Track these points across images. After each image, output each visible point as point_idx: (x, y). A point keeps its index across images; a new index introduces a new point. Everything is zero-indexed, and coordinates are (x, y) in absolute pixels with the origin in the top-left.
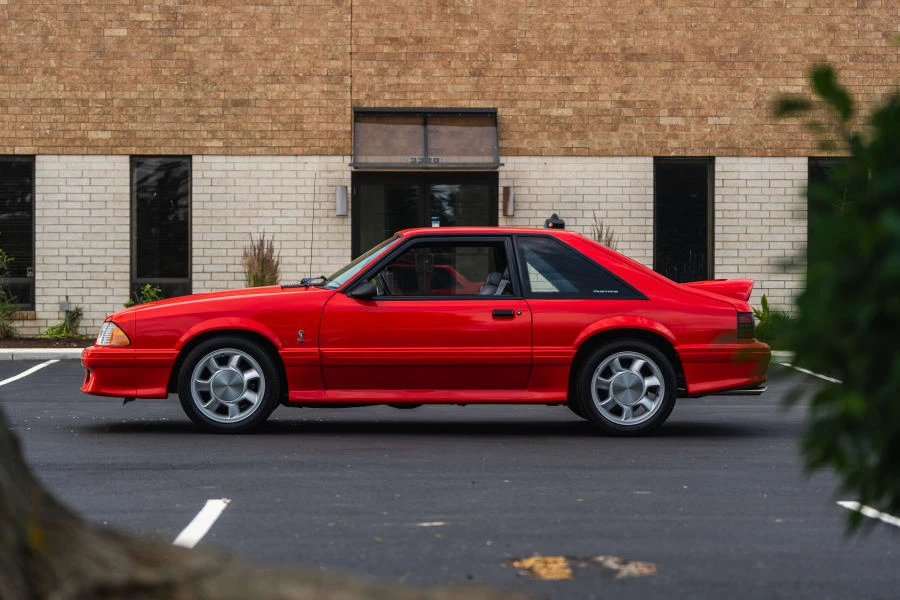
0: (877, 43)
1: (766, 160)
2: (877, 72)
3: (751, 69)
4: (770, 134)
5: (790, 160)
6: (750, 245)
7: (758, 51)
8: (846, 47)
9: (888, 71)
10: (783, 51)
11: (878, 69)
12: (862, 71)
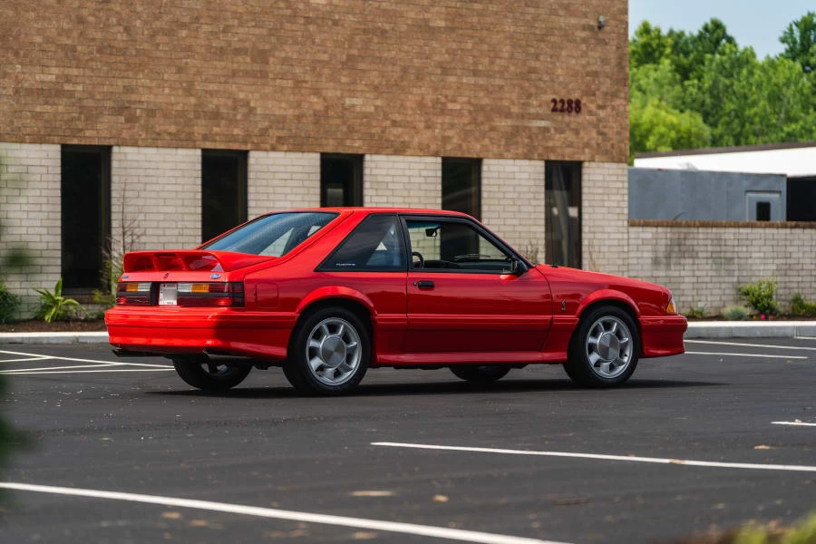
0: (119, 36)
1: (25, 146)
2: (119, 64)
3: (11, 56)
4: (29, 121)
5: (45, 147)
7: (16, 38)
8: (94, 39)
9: (128, 64)
10: (38, 39)
11: (120, 62)
12: (107, 63)
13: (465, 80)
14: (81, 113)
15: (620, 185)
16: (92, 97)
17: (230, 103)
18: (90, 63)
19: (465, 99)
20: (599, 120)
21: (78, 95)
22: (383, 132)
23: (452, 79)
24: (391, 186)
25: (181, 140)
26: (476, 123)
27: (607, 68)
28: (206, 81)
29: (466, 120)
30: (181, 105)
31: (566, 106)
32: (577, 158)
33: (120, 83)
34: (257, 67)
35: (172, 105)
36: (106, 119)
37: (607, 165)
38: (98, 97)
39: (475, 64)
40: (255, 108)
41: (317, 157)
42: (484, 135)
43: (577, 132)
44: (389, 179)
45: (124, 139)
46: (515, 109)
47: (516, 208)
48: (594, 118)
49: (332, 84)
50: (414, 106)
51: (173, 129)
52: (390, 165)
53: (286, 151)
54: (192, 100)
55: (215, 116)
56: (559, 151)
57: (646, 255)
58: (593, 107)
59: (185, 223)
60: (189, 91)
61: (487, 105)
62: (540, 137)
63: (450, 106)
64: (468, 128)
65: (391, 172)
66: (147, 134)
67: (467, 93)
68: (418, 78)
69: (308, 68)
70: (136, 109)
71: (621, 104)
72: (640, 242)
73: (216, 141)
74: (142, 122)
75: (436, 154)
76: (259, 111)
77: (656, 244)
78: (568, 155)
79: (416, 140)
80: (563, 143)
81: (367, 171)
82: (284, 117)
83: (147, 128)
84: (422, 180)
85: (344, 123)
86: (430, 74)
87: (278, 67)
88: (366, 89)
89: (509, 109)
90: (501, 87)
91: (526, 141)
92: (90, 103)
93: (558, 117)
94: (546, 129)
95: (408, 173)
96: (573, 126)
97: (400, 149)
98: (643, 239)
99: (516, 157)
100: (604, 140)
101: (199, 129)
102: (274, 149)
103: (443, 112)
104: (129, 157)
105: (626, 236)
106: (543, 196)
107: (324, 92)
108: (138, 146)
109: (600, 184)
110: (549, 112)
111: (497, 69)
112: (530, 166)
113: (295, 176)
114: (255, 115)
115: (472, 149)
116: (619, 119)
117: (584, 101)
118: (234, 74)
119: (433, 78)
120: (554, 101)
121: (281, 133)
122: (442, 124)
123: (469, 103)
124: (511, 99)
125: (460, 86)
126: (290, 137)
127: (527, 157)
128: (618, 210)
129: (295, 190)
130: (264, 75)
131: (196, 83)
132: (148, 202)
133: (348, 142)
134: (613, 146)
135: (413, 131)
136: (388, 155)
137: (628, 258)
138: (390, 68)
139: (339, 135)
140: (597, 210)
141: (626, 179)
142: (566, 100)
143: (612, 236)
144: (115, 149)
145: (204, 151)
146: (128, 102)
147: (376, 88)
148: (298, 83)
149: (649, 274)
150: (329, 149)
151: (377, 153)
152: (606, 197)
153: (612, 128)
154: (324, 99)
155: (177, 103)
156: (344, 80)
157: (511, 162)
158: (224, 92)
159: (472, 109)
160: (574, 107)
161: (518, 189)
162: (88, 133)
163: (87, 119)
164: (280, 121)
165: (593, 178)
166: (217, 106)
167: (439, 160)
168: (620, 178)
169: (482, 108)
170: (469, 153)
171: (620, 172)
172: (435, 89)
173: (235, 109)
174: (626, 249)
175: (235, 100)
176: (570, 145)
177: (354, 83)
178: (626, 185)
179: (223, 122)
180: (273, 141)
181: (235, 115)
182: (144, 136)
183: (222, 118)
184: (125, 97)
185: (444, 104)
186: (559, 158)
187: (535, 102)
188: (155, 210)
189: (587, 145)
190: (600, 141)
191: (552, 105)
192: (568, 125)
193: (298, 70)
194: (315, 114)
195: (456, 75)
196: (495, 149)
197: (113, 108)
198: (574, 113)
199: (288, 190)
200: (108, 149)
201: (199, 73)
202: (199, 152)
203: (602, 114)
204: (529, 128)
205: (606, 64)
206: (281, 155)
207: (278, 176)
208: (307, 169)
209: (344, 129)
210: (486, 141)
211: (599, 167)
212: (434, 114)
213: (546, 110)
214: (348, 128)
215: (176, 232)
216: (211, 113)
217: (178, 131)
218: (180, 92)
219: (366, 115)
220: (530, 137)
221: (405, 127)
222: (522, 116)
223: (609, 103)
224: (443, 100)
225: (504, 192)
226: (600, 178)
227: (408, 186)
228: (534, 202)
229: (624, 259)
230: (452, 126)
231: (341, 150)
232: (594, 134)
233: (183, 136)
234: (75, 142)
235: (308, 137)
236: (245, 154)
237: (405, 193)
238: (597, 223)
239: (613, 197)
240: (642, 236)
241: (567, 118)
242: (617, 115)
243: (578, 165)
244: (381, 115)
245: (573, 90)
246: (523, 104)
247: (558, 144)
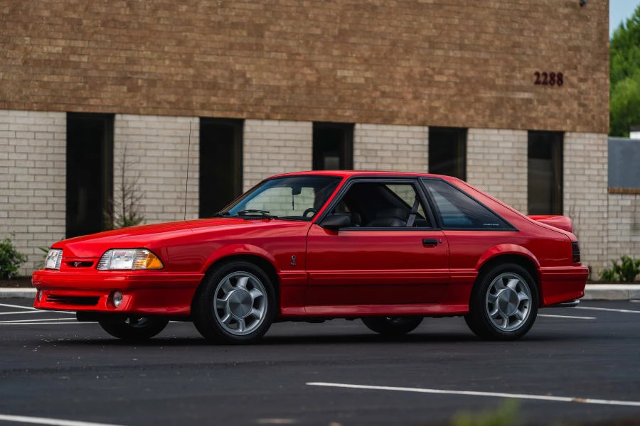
0: (122, 11)
1: (32, 114)
2: (122, 37)
3: (20, 29)
4: (36, 90)
5: (52, 115)
6: (18, 193)
7: (26, 12)
8: (98, 14)
9: (130, 37)
10: (46, 13)
11: (124, 35)
12: (110, 36)
13: (451, 54)
14: (86, 83)
15: (600, 154)
16: (96, 68)
17: (227, 74)
18: (95, 36)
19: (452, 71)
20: (581, 93)
21: (83, 66)
22: (373, 102)
23: (439, 52)
24: (380, 154)
25: (180, 109)
26: (462, 95)
27: (589, 43)
28: (205, 53)
29: (452, 92)
30: (180, 76)
31: (549, 79)
32: (558, 128)
33: (123, 54)
34: (253, 40)
35: (171, 75)
36: (109, 88)
37: (587, 135)
38: (102, 68)
39: (462, 38)
40: (250, 79)
41: (310, 125)
42: (469, 106)
43: (559, 104)
44: (378, 147)
45: (128, 108)
46: (500, 82)
47: (499, 176)
48: (576, 91)
49: (324, 57)
50: (403, 78)
51: (172, 98)
52: (379, 133)
53: (279, 120)
54: (191, 71)
55: (213, 86)
56: (542, 121)
57: (624, 221)
58: (574, 80)
60: (188, 63)
61: (473, 77)
62: (524, 108)
63: (437, 78)
64: (455, 99)
65: (381, 140)
66: (148, 102)
67: (453, 66)
68: (406, 52)
69: (301, 41)
70: (137, 79)
71: (602, 78)
72: (619, 209)
73: (213, 110)
74: (144, 91)
75: (423, 124)
76: (254, 82)
77: (635, 211)
78: (550, 125)
79: (405, 109)
80: (545, 114)
81: (357, 139)
82: (278, 88)
83: (148, 98)
84: (410, 148)
85: (336, 94)
86: (418, 48)
87: (273, 41)
88: (356, 61)
89: (494, 82)
90: (486, 61)
91: (510, 111)
92: (94, 73)
93: (541, 89)
94: (529, 101)
95: (396, 141)
96: (555, 98)
97: (388, 119)
98: (622, 207)
99: (500, 127)
100: (585, 111)
101: (198, 98)
102: (268, 118)
103: (431, 83)
104: (131, 124)
105: (606, 203)
106: (526, 164)
107: (316, 64)
108: (139, 114)
109: (581, 154)
110: (532, 84)
111: (481, 42)
112: (514, 135)
113: (288, 144)
114: (251, 85)
115: (459, 119)
116: (599, 91)
117: (566, 74)
118: (231, 46)
119: (421, 52)
120: (537, 74)
121: (276, 103)
122: (430, 95)
123: (455, 75)
124: (495, 71)
125: (447, 60)
126: (284, 107)
127: (511, 127)
128: (598, 178)
129: (289, 157)
130: (259, 47)
131: (195, 55)
132: (149, 167)
133: (339, 112)
134: (593, 117)
135: (401, 102)
136: (377, 124)
137: (608, 224)
138: (380, 42)
139: (330, 105)
140: (578, 178)
141: (606, 148)
142: (548, 73)
143: (592, 203)
144: (118, 117)
145: (202, 119)
146: (131, 72)
147: (366, 61)
148: (292, 56)
149: (628, 239)
150: (321, 118)
151: (367, 122)
152: (587, 166)
153: (593, 100)
154: (317, 71)
155: (177, 74)
156: (336, 52)
157: (495, 132)
158: (222, 63)
159: (458, 81)
160: (557, 79)
161: (502, 157)
162: (92, 102)
163: (91, 88)
164: (275, 91)
165: (574, 147)
166: (215, 77)
167: (426, 129)
168: (601, 148)
169: (468, 80)
170: (455, 122)
171: (601, 142)
172: (423, 62)
173: (231, 80)
174: (605, 215)
175: (232, 71)
176: (553, 116)
177: (345, 56)
178: (606, 154)
179: (220, 92)
180: (268, 110)
181: (232, 86)
182: (145, 105)
183: (219, 89)
184: (128, 68)
185: (431, 76)
186: (542, 128)
187: (518, 75)
188: (154, 174)
189: (569, 116)
190: (581, 113)
191: (535, 78)
192: (550, 97)
193: (292, 44)
194: (309, 85)
195: (443, 49)
196: (480, 119)
197: (116, 78)
198: (556, 85)
199: (282, 157)
200: (111, 117)
201: (197, 46)
202: (197, 120)
203: (583, 86)
204: (513, 100)
205: (588, 40)
206: (276, 123)
207: (272, 143)
208: (299, 137)
209: (336, 99)
210: (472, 112)
211: (580, 138)
212: (421, 86)
213: (529, 83)
214: (340, 97)
215: (175, 195)
216: (209, 83)
217: (178, 100)
218: (180, 64)
219: (357, 86)
220: (513, 108)
221: (393, 97)
222: (507, 88)
223: (590, 76)
224: (430, 72)
225: (488, 160)
226: (581, 147)
227: (396, 154)
228: (516, 170)
229: (603, 225)
230: (439, 97)
231: (333, 119)
232: (575, 105)
233: (181, 105)
234: (80, 110)
235: (300, 107)
236: (240, 123)
237: (393, 161)
238: (578, 190)
239: (593, 166)
240: (621, 203)
241: (549, 90)
242: (598, 88)
243: (558, 137)
244: (371, 86)
245: (556, 63)
246: (507, 77)
247: (541, 115)
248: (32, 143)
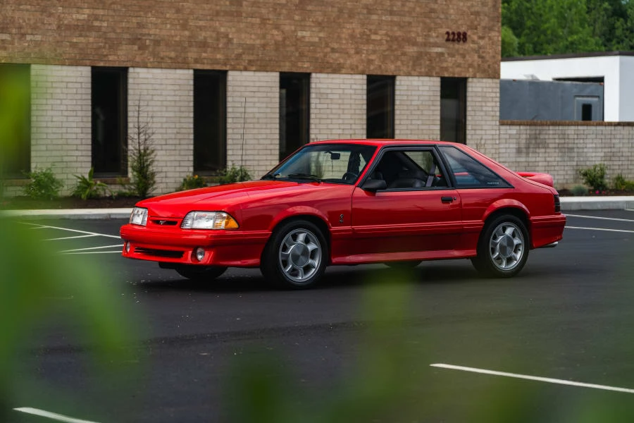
1: (65, 68)
4: (67, 49)
5: (80, 68)
6: (54, 130)
9: (140, 6)
12: (125, 6)
13: (384, 18)
14: (106, 43)
15: (494, 95)
16: (114, 31)
17: (214, 35)
18: (113, 6)
19: (384, 32)
20: (480, 48)
21: (103, 29)
22: (325, 56)
23: (374, 17)
24: (330, 96)
25: (179, 63)
26: (392, 51)
27: (486, 9)
28: (197, 19)
29: (384, 47)
30: (179, 37)
31: (456, 37)
32: (463, 75)
33: (134, 20)
34: (234, 8)
35: (172, 36)
36: (124, 47)
37: (484, 80)
38: (118, 31)
39: (392, 6)
40: (232, 39)
41: (277, 74)
42: (397, 58)
43: (463, 56)
44: (329, 91)
45: (138, 62)
46: (420, 39)
47: (419, 112)
48: (476, 46)
49: (288, 21)
50: (347, 37)
51: (173, 54)
52: (330, 81)
53: (254, 71)
54: (187, 33)
55: (204, 45)
56: (451, 70)
57: (512, 146)
58: (475, 38)
59: (182, 124)
60: (184, 26)
61: (400, 36)
62: (437, 60)
63: (373, 37)
64: (387, 53)
65: (331, 86)
66: (154, 58)
67: (385, 27)
68: (350, 17)
69: (271, 9)
70: (146, 40)
71: (495, 36)
72: (508, 137)
73: (204, 63)
74: (151, 49)
75: (362, 73)
76: (235, 41)
77: (519, 138)
78: (457, 73)
79: (348, 62)
80: (454, 64)
81: (313, 85)
82: (253, 45)
83: (154, 55)
84: (352, 92)
85: (297, 50)
86: (359, 13)
87: (250, 9)
88: (313, 25)
89: (415, 39)
90: (410, 23)
91: (428, 62)
92: (112, 35)
93: (450, 45)
94: (442, 54)
95: (342, 86)
96: (461, 52)
97: (336, 69)
98: (510, 135)
99: (420, 75)
100: (483, 62)
101: (192, 54)
102: (246, 69)
103: (368, 41)
104: (141, 76)
105: (498, 132)
106: (439, 103)
107: (282, 27)
108: (147, 67)
109: (480, 94)
110: (444, 42)
111: (406, 9)
112: (430, 81)
113: (261, 89)
114: (232, 44)
115: (389, 69)
116: (494, 46)
117: (469, 33)
118: (217, 13)
119: (361, 17)
120: (448, 33)
121: (251, 58)
122: (367, 51)
123: (387, 35)
124: (416, 32)
125: (380, 23)
126: (258, 60)
127: (428, 75)
128: (492, 113)
129: (261, 100)
130: (239, 14)
131: (189, 21)
132: (155, 109)
133: (300, 64)
134: (489, 66)
135: (346, 56)
136: (328, 73)
137: (499, 148)
138: (330, 9)
139: (293, 59)
140: (478, 113)
141: (498, 90)
142: (456, 32)
143: (488, 132)
144: (131, 70)
145: (196, 71)
146: (141, 34)
147: (319, 24)
148: (264, 21)
149: (514, 160)
150: (286, 69)
151: (321, 72)
152: (484, 104)
153: (489, 53)
154: (283, 32)
155: (176, 36)
156: (297, 18)
157: (416, 78)
158: (210, 27)
159: (389, 39)
160: (461, 37)
161: (421, 98)
162: (111, 58)
163: (110, 47)
164: (251, 48)
165: (475, 90)
166: (205, 38)
167: (365, 77)
168: (494, 90)
169: (396, 39)
170: (387, 71)
171: (494, 85)
172: (363, 25)
173: (218, 40)
174: (497, 142)
175: (218, 33)
176: (459, 66)
177: (304, 20)
178: (498, 95)
179: (209, 49)
180: (245, 64)
181: (218, 45)
182: (152, 60)
183: (208, 47)
184: (139, 31)
185: (369, 36)
186: (451, 75)
187: (434, 34)
188: (159, 114)
189: (471, 66)
190: (480, 63)
191: (446, 36)
192: (457, 50)
193: (264, 11)
194: (277, 43)
195: (378, 15)
196: (405, 69)
197: (129, 39)
198: (461, 42)
199: (256, 100)
200: (125, 70)
201: (192, 13)
202: (191, 72)
203: (482, 42)
204: (430, 53)
205: (486, 6)
206: (251, 73)
207: (249, 89)
208: (270, 84)
209: (297, 54)
210: (399, 63)
211: (479, 82)
212: (362, 43)
213: (441, 40)
214: (300, 53)
215: (175, 131)
216: (201, 42)
217: (177, 56)
218: (178, 27)
219: (313, 44)
220: (430, 60)
221: (340, 52)
222: (425, 45)
223: (486, 35)
224: (368, 33)
225: (411, 100)
226: (480, 90)
227: (342, 97)
228: (432, 108)
229: (496, 149)
230: (374, 52)
231: (294, 70)
232: (476, 57)
233: (180, 60)
234: (102, 64)
235: (270, 61)
236: (225, 73)
237: (340, 101)
238: (478, 123)
239: (489, 104)
240: (509, 132)
241: (457, 46)
242: (493, 44)
243: (463, 81)
244: (324, 43)
245: (462, 25)
246: (426, 36)
247: (450, 65)
248: (65, 91)
